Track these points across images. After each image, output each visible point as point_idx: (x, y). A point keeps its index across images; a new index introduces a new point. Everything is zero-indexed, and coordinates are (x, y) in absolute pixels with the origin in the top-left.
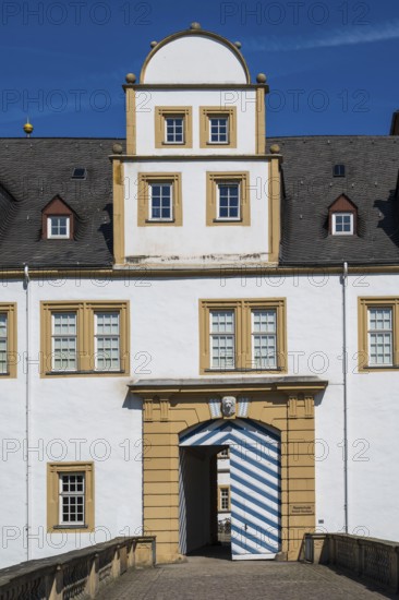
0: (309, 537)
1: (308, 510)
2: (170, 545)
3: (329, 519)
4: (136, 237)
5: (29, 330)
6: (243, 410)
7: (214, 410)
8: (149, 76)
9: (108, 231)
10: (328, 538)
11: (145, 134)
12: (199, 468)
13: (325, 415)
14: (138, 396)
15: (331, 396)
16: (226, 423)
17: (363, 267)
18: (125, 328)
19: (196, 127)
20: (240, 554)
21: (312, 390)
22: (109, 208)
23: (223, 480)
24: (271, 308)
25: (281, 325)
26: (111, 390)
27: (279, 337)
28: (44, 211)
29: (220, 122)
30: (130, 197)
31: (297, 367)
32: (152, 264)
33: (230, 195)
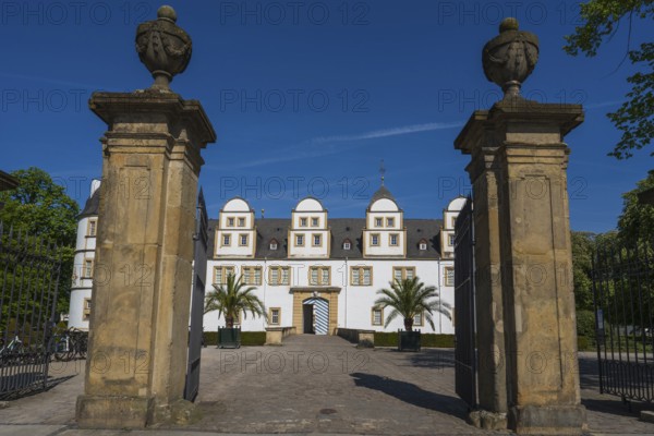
0: (335, 329)
1: (335, 322)
2: (300, 330)
3: (341, 324)
4: (293, 250)
5: (266, 273)
6: (319, 295)
7: (312, 295)
8: (298, 209)
9: (286, 247)
10: (340, 329)
11: (296, 224)
12: (308, 311)
13: (341, 296)
14: (293, 291)
15: (342, 292)
16: (315, 298)
17: (351, 258)
18: (290, 273)
19: (309, 222)
20: (318, 333)
21: (337, 290)
22: (286, 240)
23: (314, 312)
24: (327, 269)
25: (329, 273)
26: (285, 289)
27: (329, 276)
28: (270, 242)
29: (315, 220)
30: (292, 239)
31: (334, 283)
32: (297, 257)
33: (317, 239)
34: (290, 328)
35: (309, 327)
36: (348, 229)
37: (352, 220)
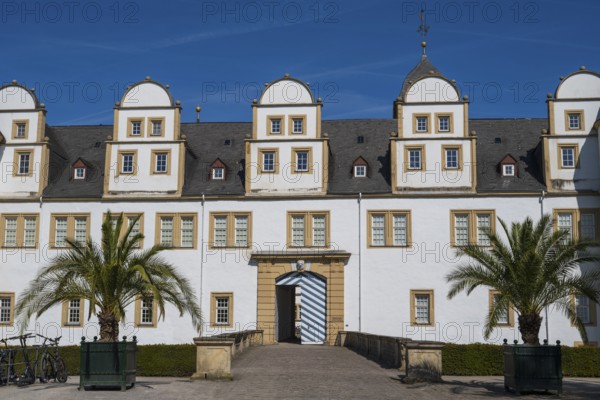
0: (340, 333)
1: (340, 319)
2: (270, 336)
3: (351, 325)
4: (256, 180)
5: (204, 225)
6: (308, 267)
7: (293, 267)
8: (265, 100)
9: (242, 175)
10: (349, 334)
11: (261, 129)
12: (286, 296)
13: (349, 269)
14: (256, 259)
15: (352, 261)
16: (300, 274)
17: (369, 195)
18: (250, 225)
19: (287, 125)
20: (306, 341)
21: (342, 258)
22: (243, 162)
23: (298, 300)
24: (322, 215)
25: (327, 224)
26: (243, 256)
27: (327, 230)
28: (212, 166)
29: (299, 122)
30: (254, 157)
31: (337, 244)
32: (264, 193)
33: (302, 159)
34: (253, 333)
35: (288, 332)
36: (361, 140)
37: (368, 121)
